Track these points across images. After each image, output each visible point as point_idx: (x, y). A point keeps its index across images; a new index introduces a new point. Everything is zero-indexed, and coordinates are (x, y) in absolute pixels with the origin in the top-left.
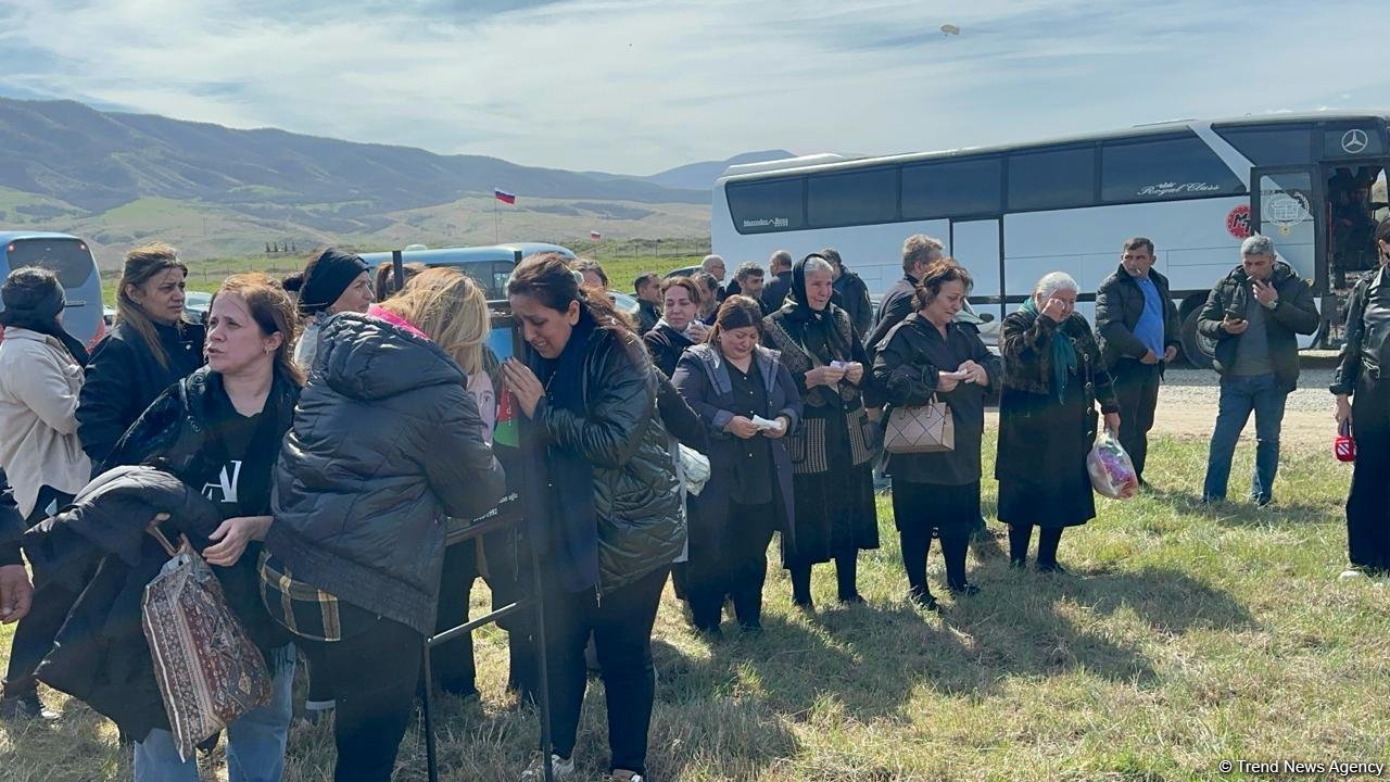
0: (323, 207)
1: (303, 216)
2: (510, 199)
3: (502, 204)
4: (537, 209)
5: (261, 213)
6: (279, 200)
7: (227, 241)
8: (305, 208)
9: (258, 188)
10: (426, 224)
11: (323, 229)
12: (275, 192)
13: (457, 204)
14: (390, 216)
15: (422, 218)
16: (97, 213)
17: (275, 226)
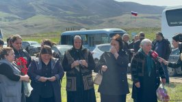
0: (85, 17)
1: (79, 19)
2: (136, 15)
3: (133, 16)
4: (147, 17)
5: (68, 19)
6: (73, 15)
7: (59, 27)
8: (80, 18)
9: (68, 12)
10: (113, 22)
11: (84, 23)
12: (72, 13)
13: (123, 16)
14: (103, 20)
15: (112, 20)
16: (25, 19)
17: (71, 23)
